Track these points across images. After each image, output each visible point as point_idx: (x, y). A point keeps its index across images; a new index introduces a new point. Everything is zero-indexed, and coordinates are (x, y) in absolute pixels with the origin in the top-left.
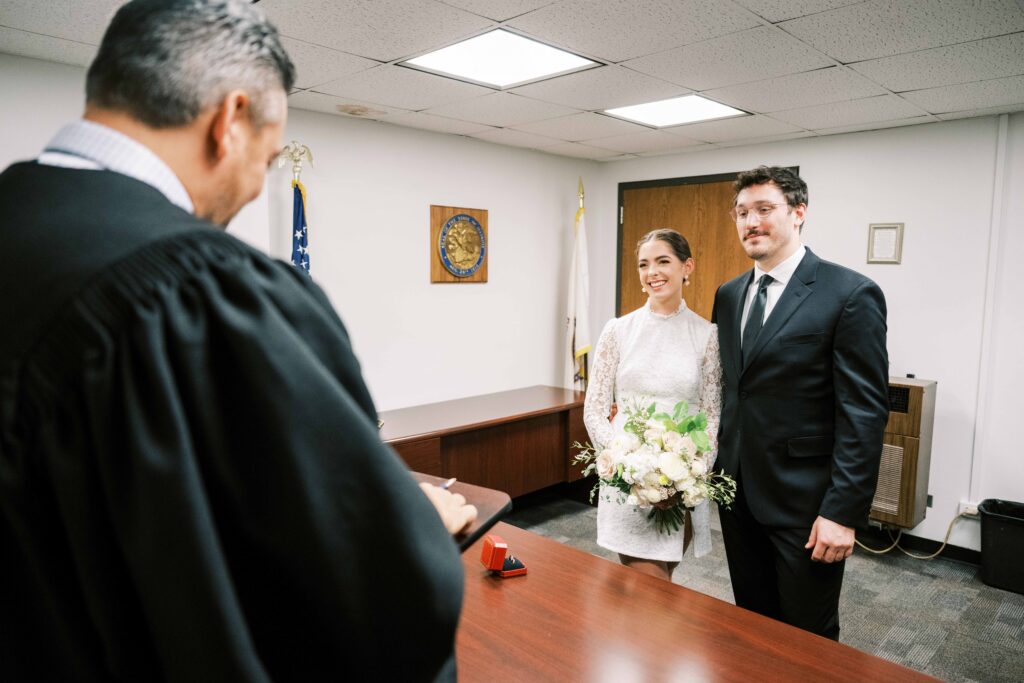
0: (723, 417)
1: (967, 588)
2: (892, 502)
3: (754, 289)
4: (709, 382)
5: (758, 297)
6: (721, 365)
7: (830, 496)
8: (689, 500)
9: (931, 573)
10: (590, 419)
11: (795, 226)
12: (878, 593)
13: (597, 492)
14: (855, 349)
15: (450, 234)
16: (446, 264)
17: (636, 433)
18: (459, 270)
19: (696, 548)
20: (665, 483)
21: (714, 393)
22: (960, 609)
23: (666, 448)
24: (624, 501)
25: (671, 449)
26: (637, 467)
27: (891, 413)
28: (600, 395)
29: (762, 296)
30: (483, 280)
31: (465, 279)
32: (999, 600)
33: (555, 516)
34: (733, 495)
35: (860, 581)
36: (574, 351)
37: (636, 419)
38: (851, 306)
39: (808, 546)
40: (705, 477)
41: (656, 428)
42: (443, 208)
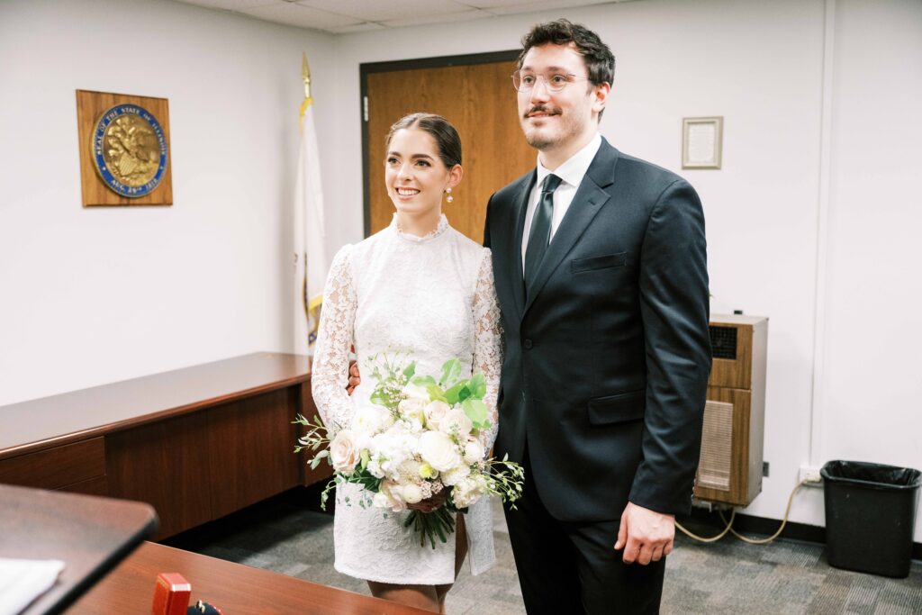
0: (503, 376)
1: (812, 574)
2: (723, 475)
3: (537, 194)
4: (482, 328)
5: (542, 206)
6: (498, 305)
7: (641, 475)
8: (460, 498)
9: (770, 560)
10: (319, 391)
11: (593, 112)
12: (711, 593)
13: (332, 494)
14: (668, 273)
15: (110, 133)
16: (105, 179)
17: (388, 405)
18: (126, 188)
19: (473, 564)
20: (428, 475)
21: (490, 344)
22: (804, 602)
23: (429, 425)
24: (370, 502)
25: (437, 426)
26: (388, 454)
27: (714, 359)
28: (332, 355)
29: (547, 203)
30: (166, 202)
31: (137, 201)
32: (847, 583)
33: (288, 535)
34: (519, 488)
35: (688, 579)
36: (306, 301)
37: (388, 384)
38: (659, 214)
39: (618, 546)
40: (482, 465)
41: (416, 397)
42: (97, 94)
